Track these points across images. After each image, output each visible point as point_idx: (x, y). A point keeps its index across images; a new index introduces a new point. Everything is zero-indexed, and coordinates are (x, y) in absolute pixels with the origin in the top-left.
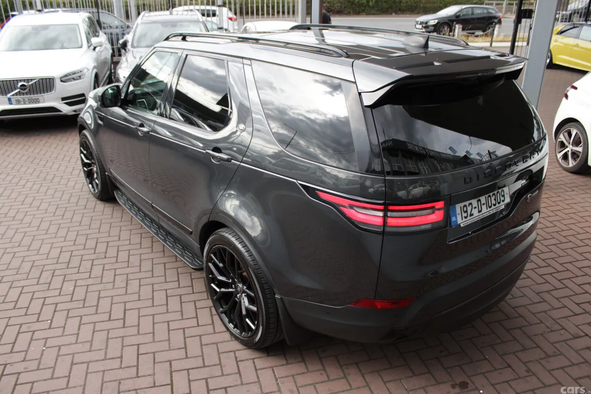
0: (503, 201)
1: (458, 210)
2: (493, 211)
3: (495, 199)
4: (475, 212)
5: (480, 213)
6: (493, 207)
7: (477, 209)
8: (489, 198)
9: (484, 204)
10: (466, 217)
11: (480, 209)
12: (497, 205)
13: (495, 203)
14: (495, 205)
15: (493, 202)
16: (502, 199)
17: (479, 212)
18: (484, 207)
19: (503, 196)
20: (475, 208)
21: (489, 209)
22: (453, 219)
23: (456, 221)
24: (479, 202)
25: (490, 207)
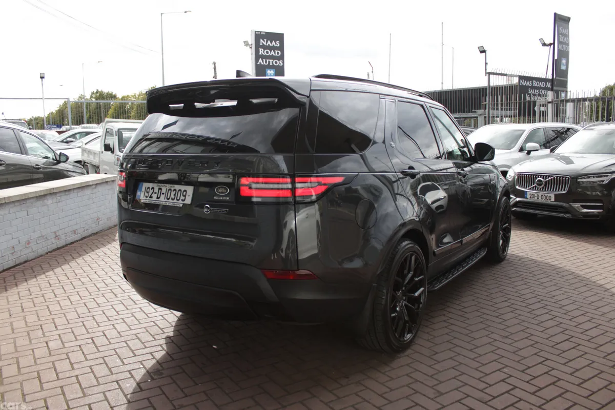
0: (183, 200)
1: (143, 189)
2: (170, 203)
3: (175, 195)
4: (155, 196)
5: (157, 200)
6: (170, 200)
7: (156, 195)
8: (170, 191)
9: (163, 194)
10: (146, 197)
11: (159, 196)
12: (175, 201)
13: (173, 198)
14: (173, 199)
15: (172, 196)
16: (182, 198)
17: (158, 198)
18: (162, 197)
19: (185, 196)
20: (155, 193)
21: (166, 200)
22: (138, 193)
23: (140, 196)
24: (160, 190)
25: (168, 199)
